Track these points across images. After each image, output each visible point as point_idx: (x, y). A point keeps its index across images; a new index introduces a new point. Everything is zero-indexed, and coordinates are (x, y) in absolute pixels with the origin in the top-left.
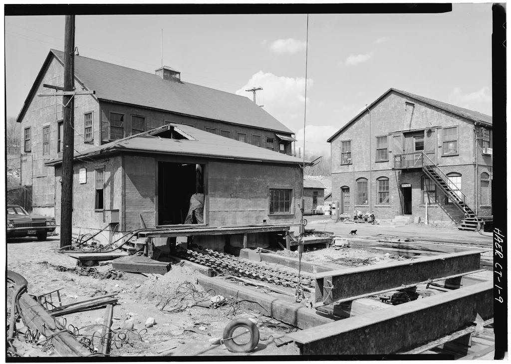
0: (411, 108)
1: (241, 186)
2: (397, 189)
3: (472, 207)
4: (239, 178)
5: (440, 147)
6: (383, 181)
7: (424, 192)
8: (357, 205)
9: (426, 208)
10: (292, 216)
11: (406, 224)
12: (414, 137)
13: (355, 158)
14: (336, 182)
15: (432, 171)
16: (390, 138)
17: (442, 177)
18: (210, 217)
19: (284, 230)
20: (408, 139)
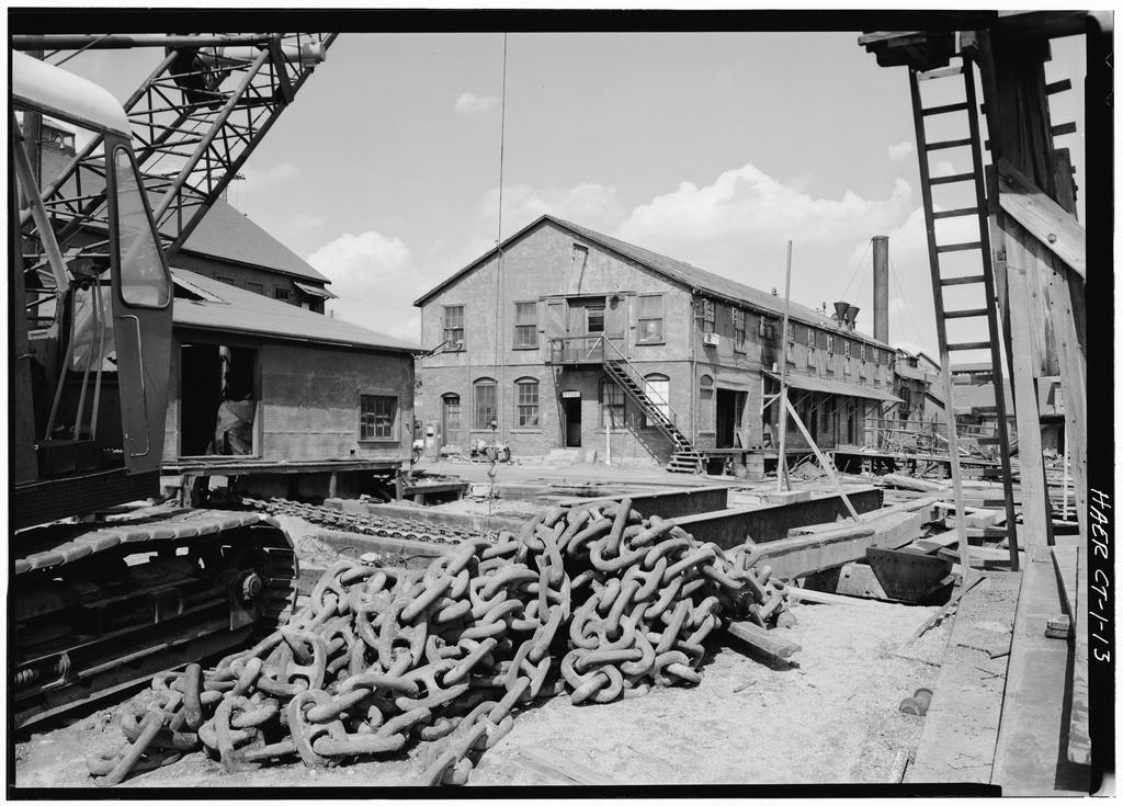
0: (581, 254)
1: (314, 388)
2: (555, 401)
3: (686, 433)
4: (312, 375)
5: (632, 328)
6: (528, 386)
7: (603, 407)
8: (476, 430)
9: (608, 435)
10: (395, 445)
11: (572, 464)
12: (587, 307)
13: (470, 340)
14: (432, 383)
15: (620, 370)
16: (541, 306)
17: (636, 380)
18: (265, 443)
19: (393, 467)
20: (575, 310)
